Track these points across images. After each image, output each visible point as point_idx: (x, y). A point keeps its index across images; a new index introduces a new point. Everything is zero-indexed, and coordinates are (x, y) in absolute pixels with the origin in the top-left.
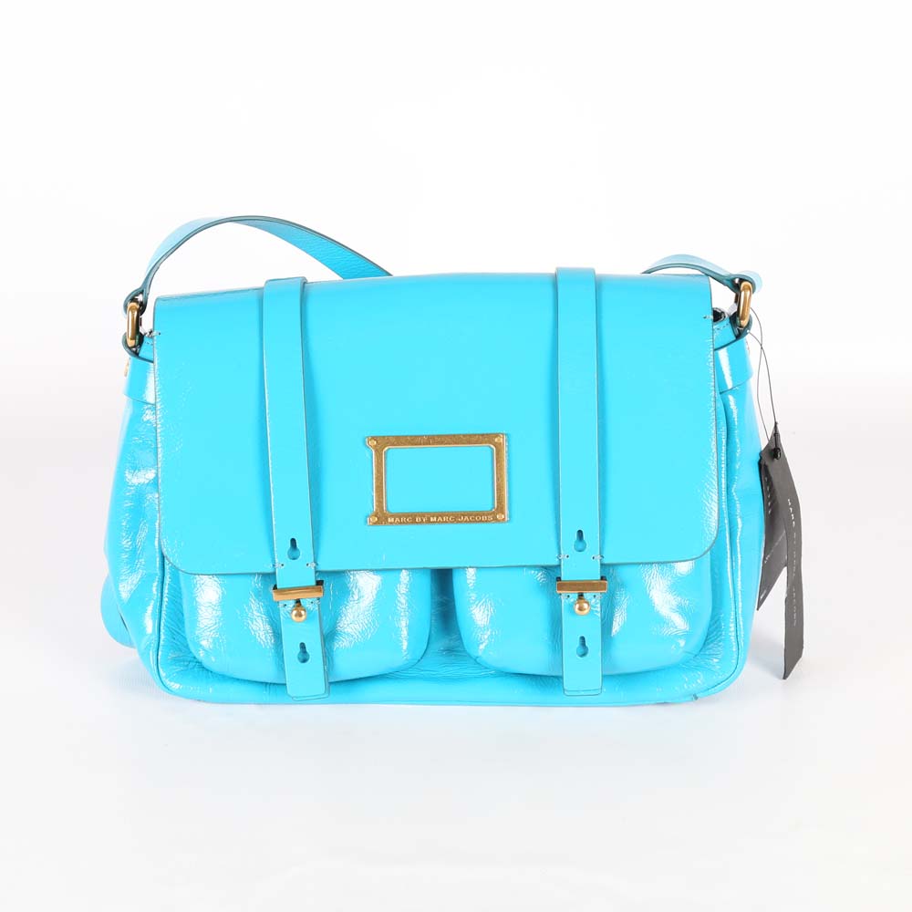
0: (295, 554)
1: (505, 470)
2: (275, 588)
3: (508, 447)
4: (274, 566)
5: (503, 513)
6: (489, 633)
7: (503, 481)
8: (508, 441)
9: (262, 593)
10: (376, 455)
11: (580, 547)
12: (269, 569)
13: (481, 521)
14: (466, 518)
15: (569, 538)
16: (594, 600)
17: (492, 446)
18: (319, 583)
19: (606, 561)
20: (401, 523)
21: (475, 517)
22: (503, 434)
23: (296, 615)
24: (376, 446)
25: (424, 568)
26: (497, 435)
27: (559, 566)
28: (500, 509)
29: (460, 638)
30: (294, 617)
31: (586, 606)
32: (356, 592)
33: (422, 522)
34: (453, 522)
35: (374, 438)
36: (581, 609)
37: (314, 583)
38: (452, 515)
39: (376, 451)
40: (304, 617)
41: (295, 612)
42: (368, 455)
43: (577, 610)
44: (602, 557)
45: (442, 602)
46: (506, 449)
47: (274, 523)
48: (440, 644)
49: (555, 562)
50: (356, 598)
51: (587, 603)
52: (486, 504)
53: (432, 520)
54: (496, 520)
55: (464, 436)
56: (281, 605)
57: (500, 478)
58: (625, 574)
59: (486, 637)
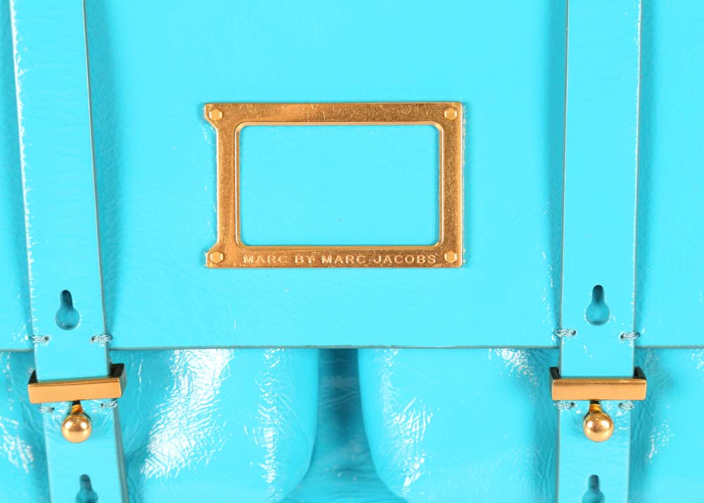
0: (69, 318)
1: (461, 172)
2: (33, 380)
3: (467, 127)
4: (31, 338)
5: (455, 250)
6: (422, 460)
7: (455, 191)
8: (467, 116)
9: (13, 382)
10: (222, 137)
11: (597, 314)
12: (22, 344)
13: (415, 265)
14: (388, 258)
15: (577, 300)
16: (619, 413)
17: (438, 126)
18: (116, 371)
19: (644, 342)
20: (266, 266)
21: (402, 257)
22: (458, 103)
23: (71, 430)
24: (220, 121)
25: (308, 347)
26: (446, 106)
27: (558, 348)
28: (450, 242)
29: (367, 450)
30: (66, 432)
31: (605, 424)
32: (184, 381)
33: (306, 265)
34: (362, 266)
35: (217, 106)
36: (596, 429)
37: (104, 371)
38: (362, 252)
39: (223, 130)
40: (86, 433)
41: (69, 424)
42: (206, 137)
43: (589, 431)
44: (638, 334)
45: (337, 389)
46: (462, 131)
47: (30, 261)
48: (332, 459)
49: (552, 341)
50: (185, 392)
51: (608, 418)
52: (424, 233)
53: (324, 260)
54: (442, 262)
55: (386, 105)
56: (44, 409)
57: (451, 185)
58: (675, 363)
59: (417, 466)
